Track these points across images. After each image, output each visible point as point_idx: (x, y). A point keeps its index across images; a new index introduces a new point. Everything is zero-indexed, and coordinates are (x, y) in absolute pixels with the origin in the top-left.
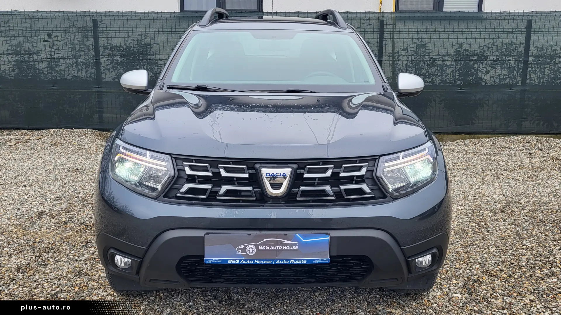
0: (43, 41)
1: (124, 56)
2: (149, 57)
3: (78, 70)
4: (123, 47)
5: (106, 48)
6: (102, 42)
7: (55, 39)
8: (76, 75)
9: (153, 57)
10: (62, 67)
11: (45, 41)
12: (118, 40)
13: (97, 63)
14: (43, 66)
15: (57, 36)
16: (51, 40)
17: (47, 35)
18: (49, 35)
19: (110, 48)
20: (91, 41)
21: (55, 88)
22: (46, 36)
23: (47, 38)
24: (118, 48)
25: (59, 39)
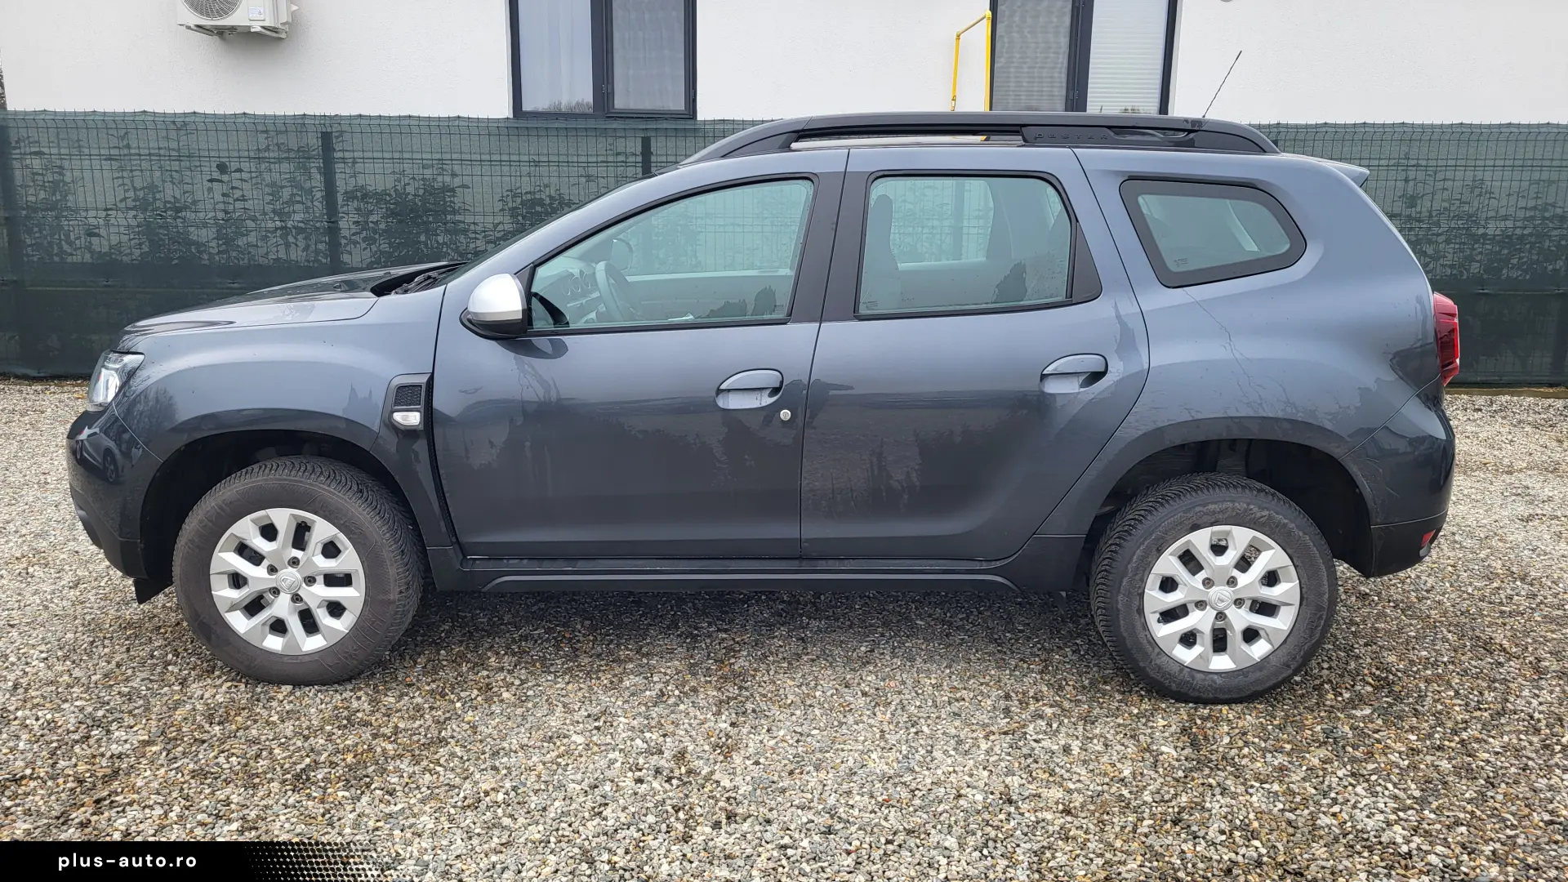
0: (209, 181)
1: (393, 214)
2: (449, 217)
3: (287, 245)
4: (390, 195)
5: (350, 196)
6: (342, 183)
7: (237, 175)
8: (282, 255)
9: (458, 217)
10: (252, 238)
11: (211, 181)
12: (377, 178)
13: (333, 230)
14: (205, 235)
15: (240, 170)
16: (225, 178)
17: (218, 166)
18: (222, 168)
19: (362, 195)
20: (317, 180)
21: (236, 285)
22: (214, 169)
23: (216, 175)
24: (380, 197)
25: (245, 176)
